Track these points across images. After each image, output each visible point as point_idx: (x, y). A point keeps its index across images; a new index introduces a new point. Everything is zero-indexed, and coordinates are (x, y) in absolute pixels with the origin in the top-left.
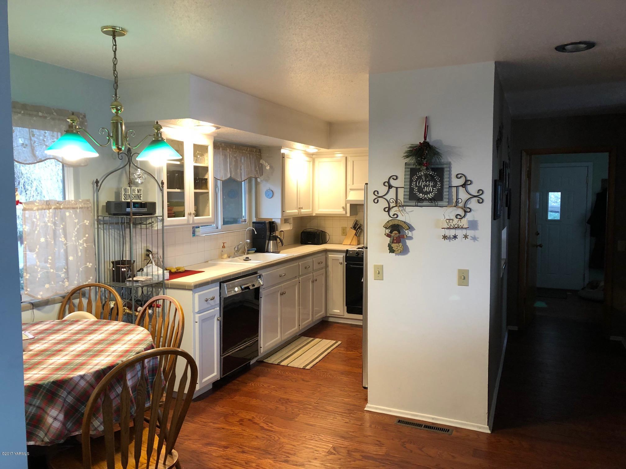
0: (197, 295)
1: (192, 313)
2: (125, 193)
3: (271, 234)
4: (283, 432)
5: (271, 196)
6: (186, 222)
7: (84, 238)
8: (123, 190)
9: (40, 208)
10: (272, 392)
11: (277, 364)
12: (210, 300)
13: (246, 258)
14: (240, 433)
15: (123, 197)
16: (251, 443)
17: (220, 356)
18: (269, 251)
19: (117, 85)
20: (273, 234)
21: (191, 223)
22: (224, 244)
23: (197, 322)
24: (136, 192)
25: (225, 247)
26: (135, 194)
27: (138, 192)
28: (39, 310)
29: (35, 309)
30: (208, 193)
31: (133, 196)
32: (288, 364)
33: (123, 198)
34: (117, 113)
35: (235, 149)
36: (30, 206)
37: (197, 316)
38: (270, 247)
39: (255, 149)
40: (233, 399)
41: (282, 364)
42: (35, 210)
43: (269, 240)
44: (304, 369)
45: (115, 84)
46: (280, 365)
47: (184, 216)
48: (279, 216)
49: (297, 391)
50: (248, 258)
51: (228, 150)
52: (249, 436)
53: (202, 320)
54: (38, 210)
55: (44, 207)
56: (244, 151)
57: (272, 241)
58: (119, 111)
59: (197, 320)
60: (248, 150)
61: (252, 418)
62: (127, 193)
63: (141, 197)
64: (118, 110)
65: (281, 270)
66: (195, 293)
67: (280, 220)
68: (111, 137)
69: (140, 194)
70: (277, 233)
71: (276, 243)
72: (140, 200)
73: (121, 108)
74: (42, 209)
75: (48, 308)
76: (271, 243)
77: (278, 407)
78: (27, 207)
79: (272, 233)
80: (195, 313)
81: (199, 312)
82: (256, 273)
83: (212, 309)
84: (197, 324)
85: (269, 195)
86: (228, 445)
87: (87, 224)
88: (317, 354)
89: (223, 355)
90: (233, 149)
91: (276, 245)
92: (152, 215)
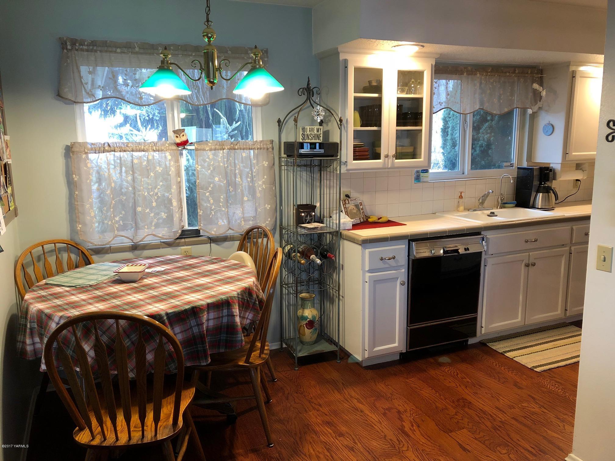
0: (367, 251)
1: (361, 272)
2: (303, 133)
3: (541, 184)
4: (421, 443)
5: (550, 134)
6: (381, 166)
7: (263, 180)
8: (301, 129)
9: (213, 148)
10: (459, 387)
11: (501, 353)
12: (388, 259)
13: (491, 213)
14: (373, 423)
15: (301, 137)
16: (371, 442)
17: (407, 326)
18: (537, 207)
19: (209, 9)
20: (545, 183)
21: (389, 166)
22: (461, 193)
23: (367, 282)
24: (315, 131)
25: (462, 198)
26: (314, 133)
27: (318, 131)
28: (217, 244)
29: (212, 243)
30: (421, 130)
31: (312, 136)
32: (515, 357)
33: (301, 139)
34: (209, 41)
35: (491, 72)
36: (202, 147)
37: (368, 275)
38: (539, 202)
39: (530, 70)
40: (407, 380)
41: (508, 354)
42: (207, 150)
43: (538, 191)
44: (531, 369)
45: (207, 8)
46: (504, 355)
47: (380, 159)
48: (559, 160)
49: (492, 397)
50: (493, 213)
51: (478, 75)
52: (378, 432)
53: (374, 281)
54: (211, 150)
55: (217, 147)
56: (508, 74)
57: (541, 194)
58: (211, 39)
59: (367, 280)
60: (517, 71)
61: (403, 411)
62: (305, 133)
63: (320, 137)
64: (209, 38)
65: (531, 233)
66: (365, 248)
67: (560, 165)
68: (203, 69)
69: (320, 133)
70: (554, 184)
71: (547, 196)
72: (320, 140)
73: (212, 35)
74: (215, 150)
75: (227, 244)
76: (539, 196)
77: (446, 409)
78: (199, 148)
79: (543, 183)
80: (364, 272)
81: (370, 271)
82: (478, 234)
83: (394, 270)
84: (367, 284)
85: (547, 131)
86: (347, 433)
87: (266, 165)
88: (571, 355)
89: (410, 325)
90: (487, 72)
91: (547, 200)
92: (333, 157)
